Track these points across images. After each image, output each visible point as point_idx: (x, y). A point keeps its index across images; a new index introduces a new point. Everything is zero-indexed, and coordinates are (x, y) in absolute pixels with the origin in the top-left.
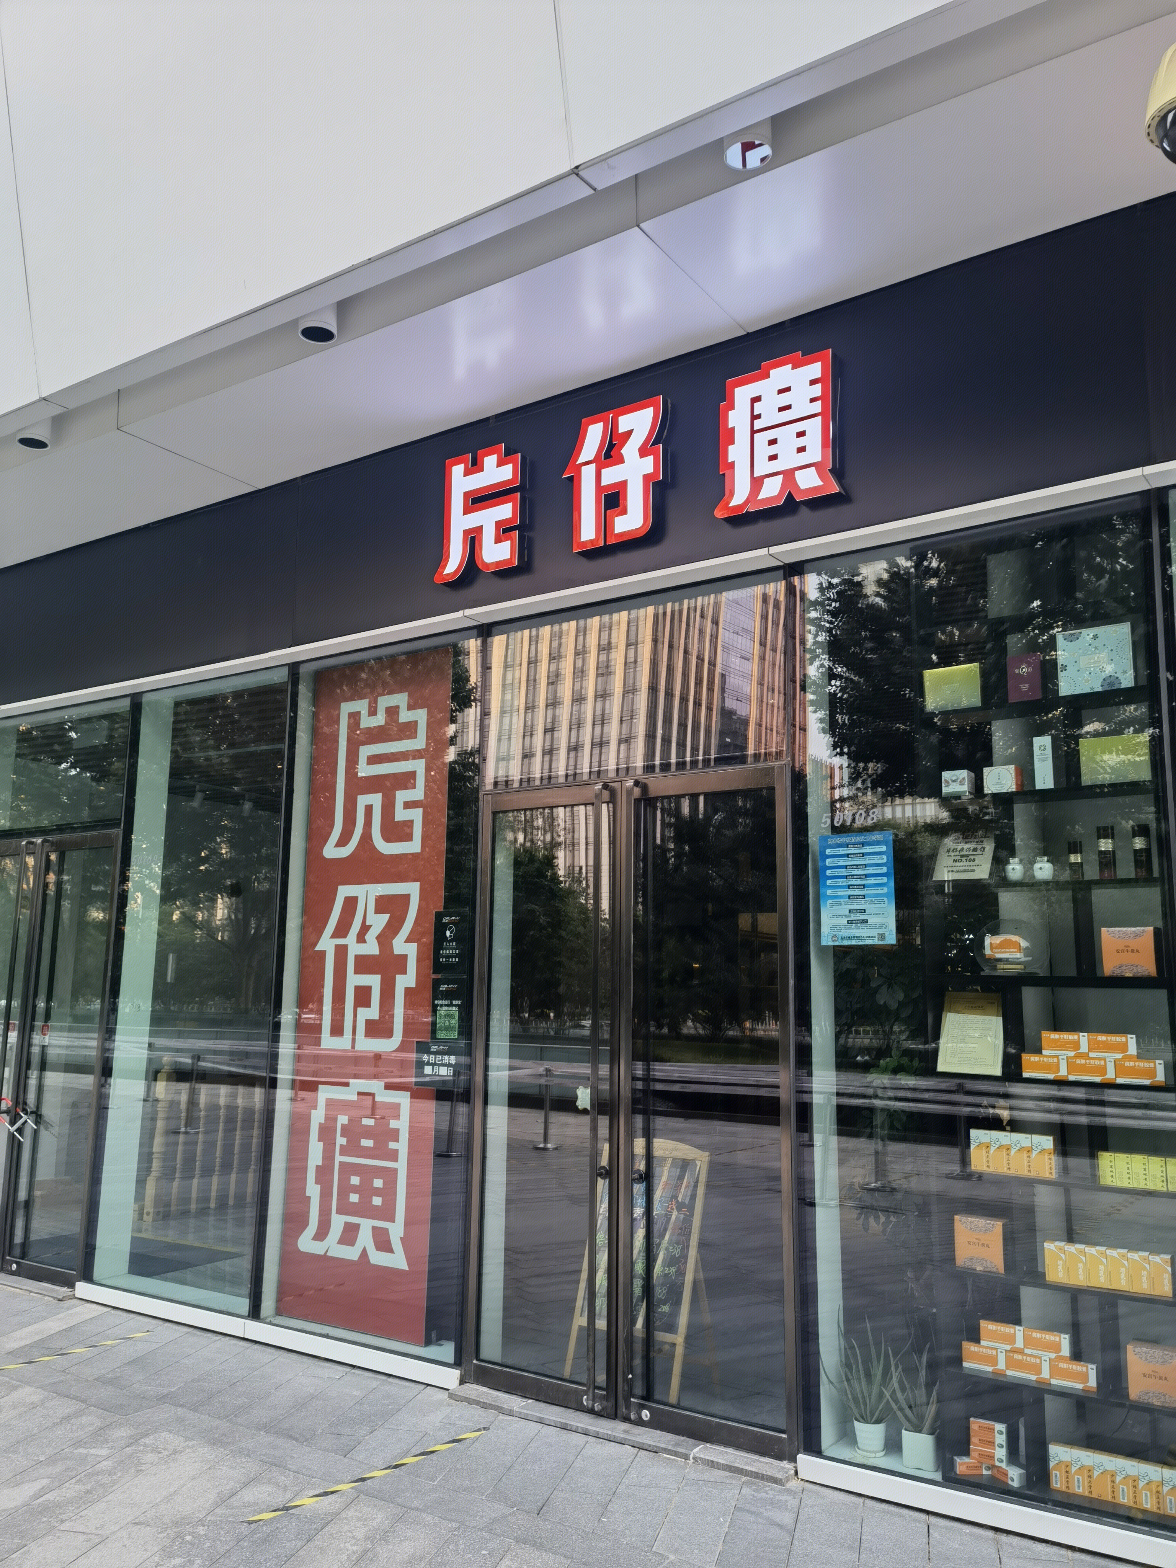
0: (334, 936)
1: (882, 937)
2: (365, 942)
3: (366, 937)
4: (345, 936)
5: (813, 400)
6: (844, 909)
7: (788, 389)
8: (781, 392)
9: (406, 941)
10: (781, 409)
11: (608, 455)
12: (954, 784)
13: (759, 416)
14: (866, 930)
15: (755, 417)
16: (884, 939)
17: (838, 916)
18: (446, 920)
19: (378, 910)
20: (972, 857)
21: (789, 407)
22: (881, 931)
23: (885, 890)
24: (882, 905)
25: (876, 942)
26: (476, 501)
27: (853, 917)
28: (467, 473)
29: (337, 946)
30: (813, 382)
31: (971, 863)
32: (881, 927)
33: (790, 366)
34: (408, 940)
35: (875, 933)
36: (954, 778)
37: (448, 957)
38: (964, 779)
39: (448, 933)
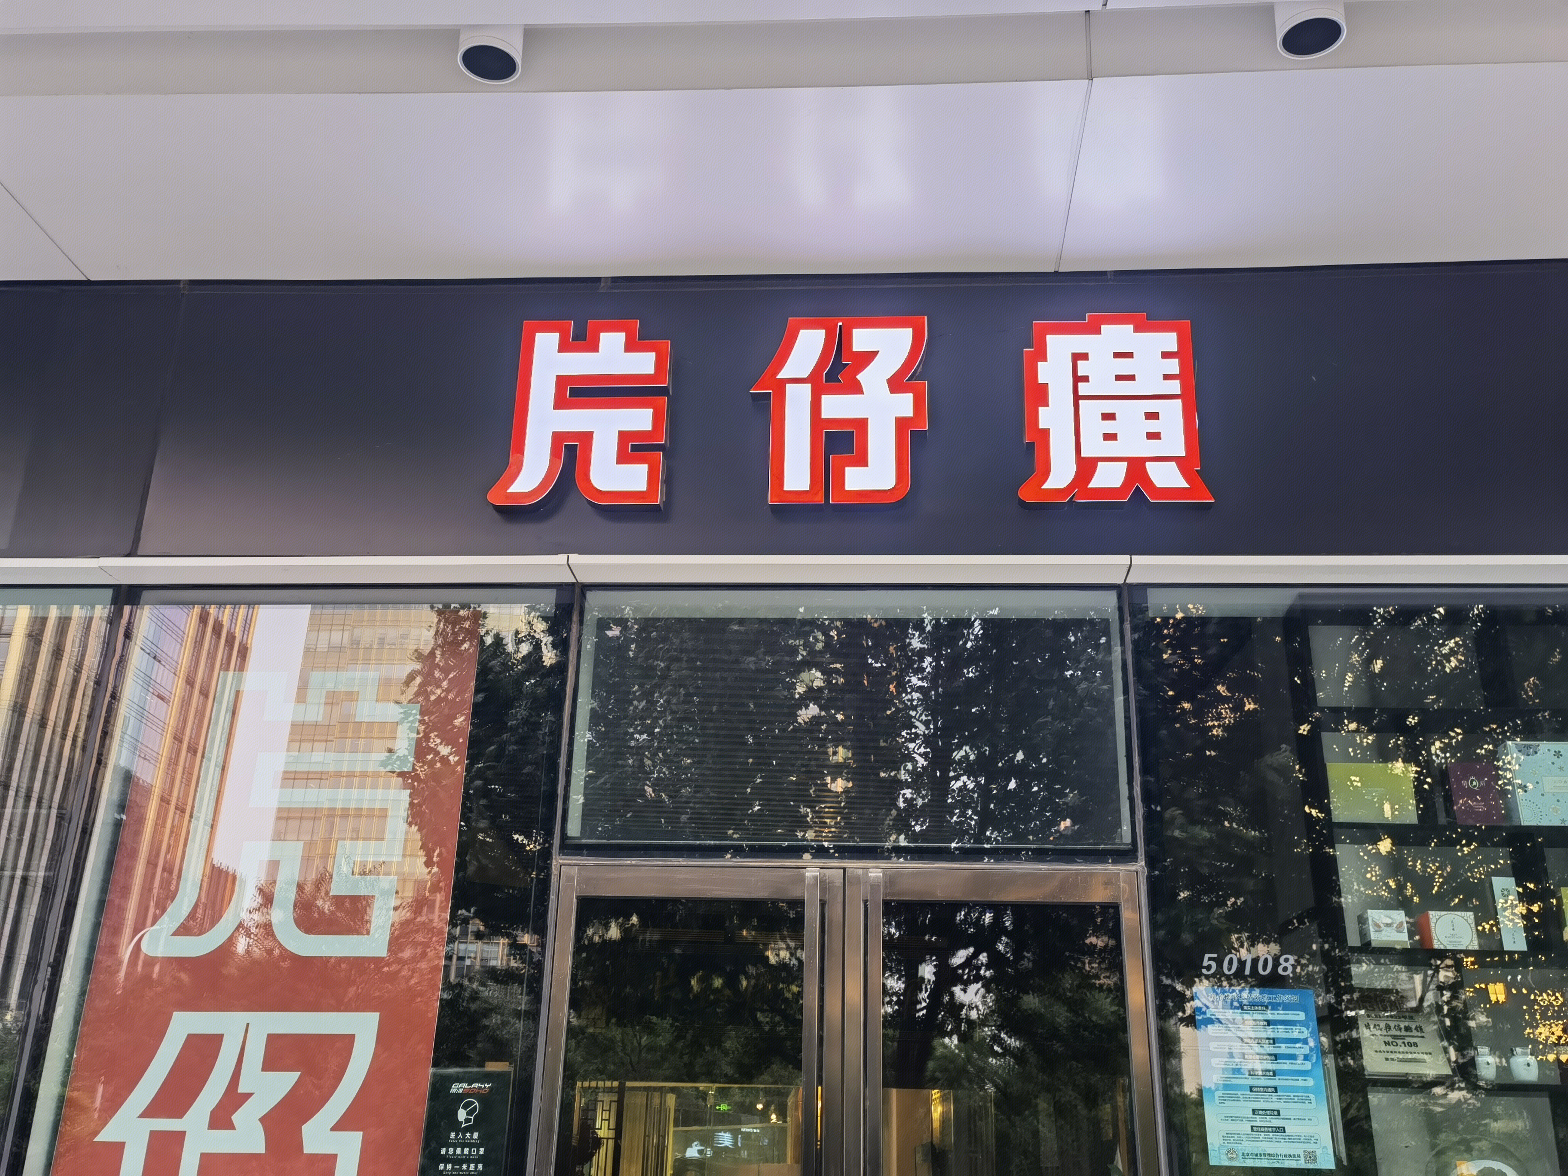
0: (148, 1113)
1: (1311, 1156)
2: (231, 1126)
3: (235, 1118)
4: (180, 1113)
5: (1166, 377)
6: (1245, 1108)
7: (1130, 355)
8: (1117, 355)
9: (338, 1127)
10: (1119, 378)
11: (832, 377)
12: (1389, 929)
13: (1086, 379)
14: (1283, 1144)
15: (1078, 379)
16: (1315, 1160)
17: (1234, 1119)
18: (457, 1088)
19: (270, 1064)
20: (1412, 1040)
21: (1132, 378)
22: (1310, 1147)
23: (1310, 1082)
24: (1307, 1105)
25: (1302, 1164)
26: (575, 392)
27: (1259, 1121)
28: (564, 347)
29: (154, 1135)
30: (1166, 355)
31: (1413, 1049)
32: (1308, 1140)
33: (1131, 327)
34: (342, 1125)
35: (1298, 1149)
36: (1389, 921)
37: (457, 1161)
38: (1402, 923)
39: (462, 1115)
